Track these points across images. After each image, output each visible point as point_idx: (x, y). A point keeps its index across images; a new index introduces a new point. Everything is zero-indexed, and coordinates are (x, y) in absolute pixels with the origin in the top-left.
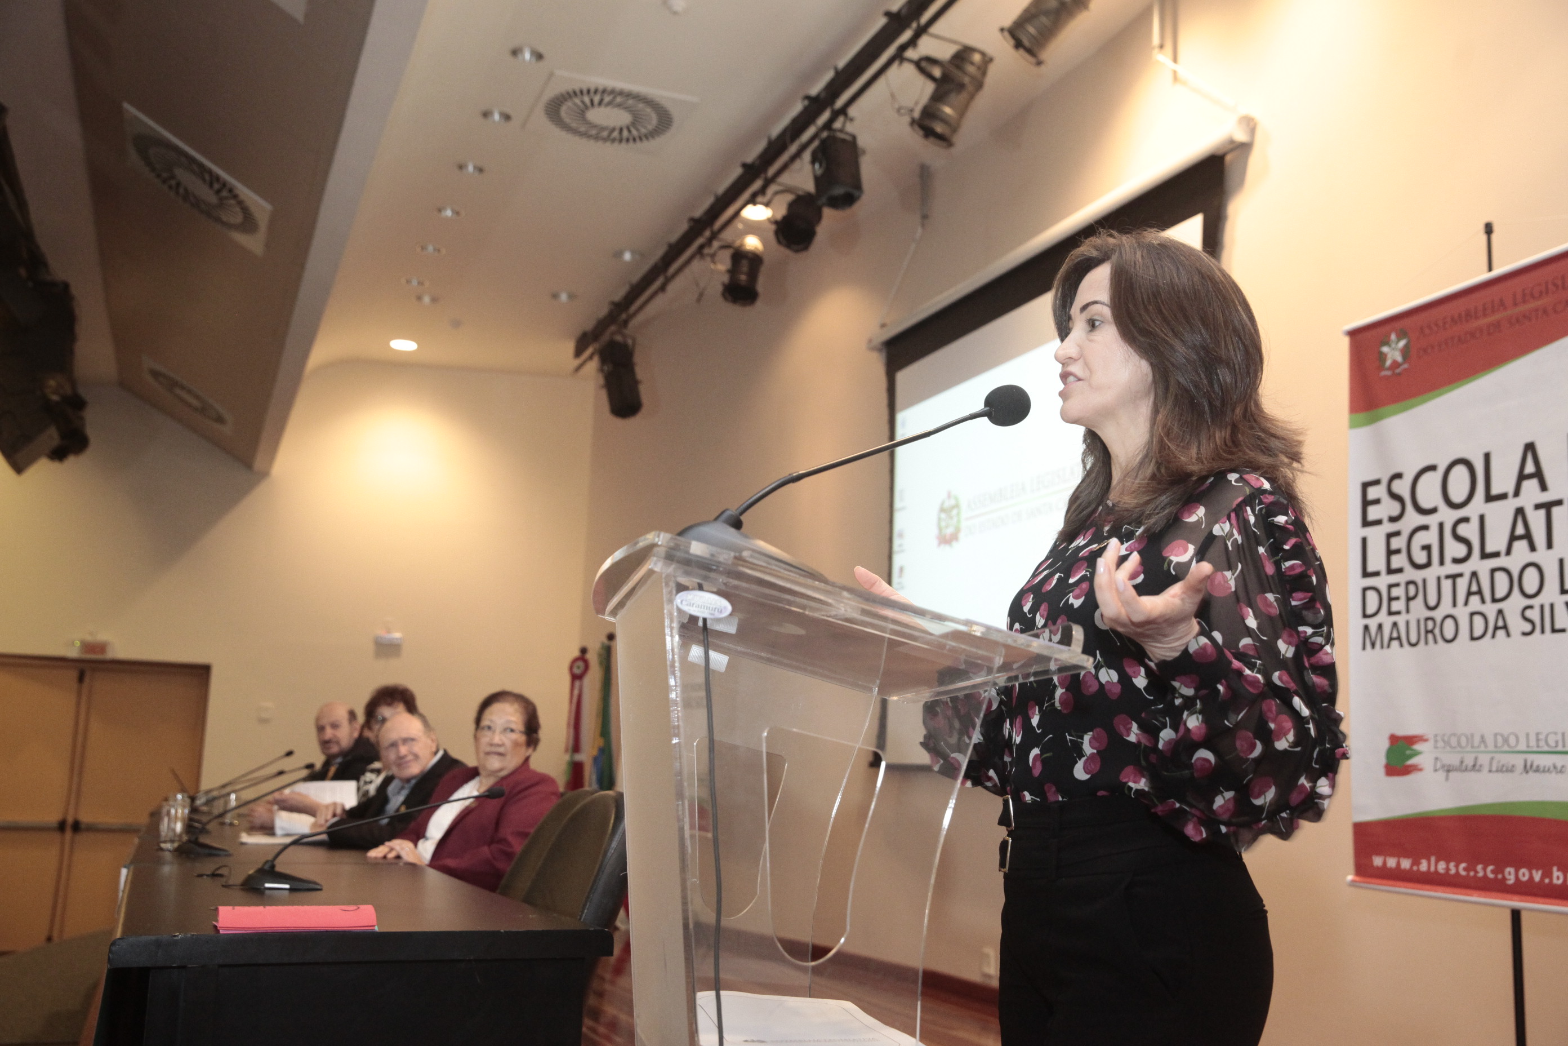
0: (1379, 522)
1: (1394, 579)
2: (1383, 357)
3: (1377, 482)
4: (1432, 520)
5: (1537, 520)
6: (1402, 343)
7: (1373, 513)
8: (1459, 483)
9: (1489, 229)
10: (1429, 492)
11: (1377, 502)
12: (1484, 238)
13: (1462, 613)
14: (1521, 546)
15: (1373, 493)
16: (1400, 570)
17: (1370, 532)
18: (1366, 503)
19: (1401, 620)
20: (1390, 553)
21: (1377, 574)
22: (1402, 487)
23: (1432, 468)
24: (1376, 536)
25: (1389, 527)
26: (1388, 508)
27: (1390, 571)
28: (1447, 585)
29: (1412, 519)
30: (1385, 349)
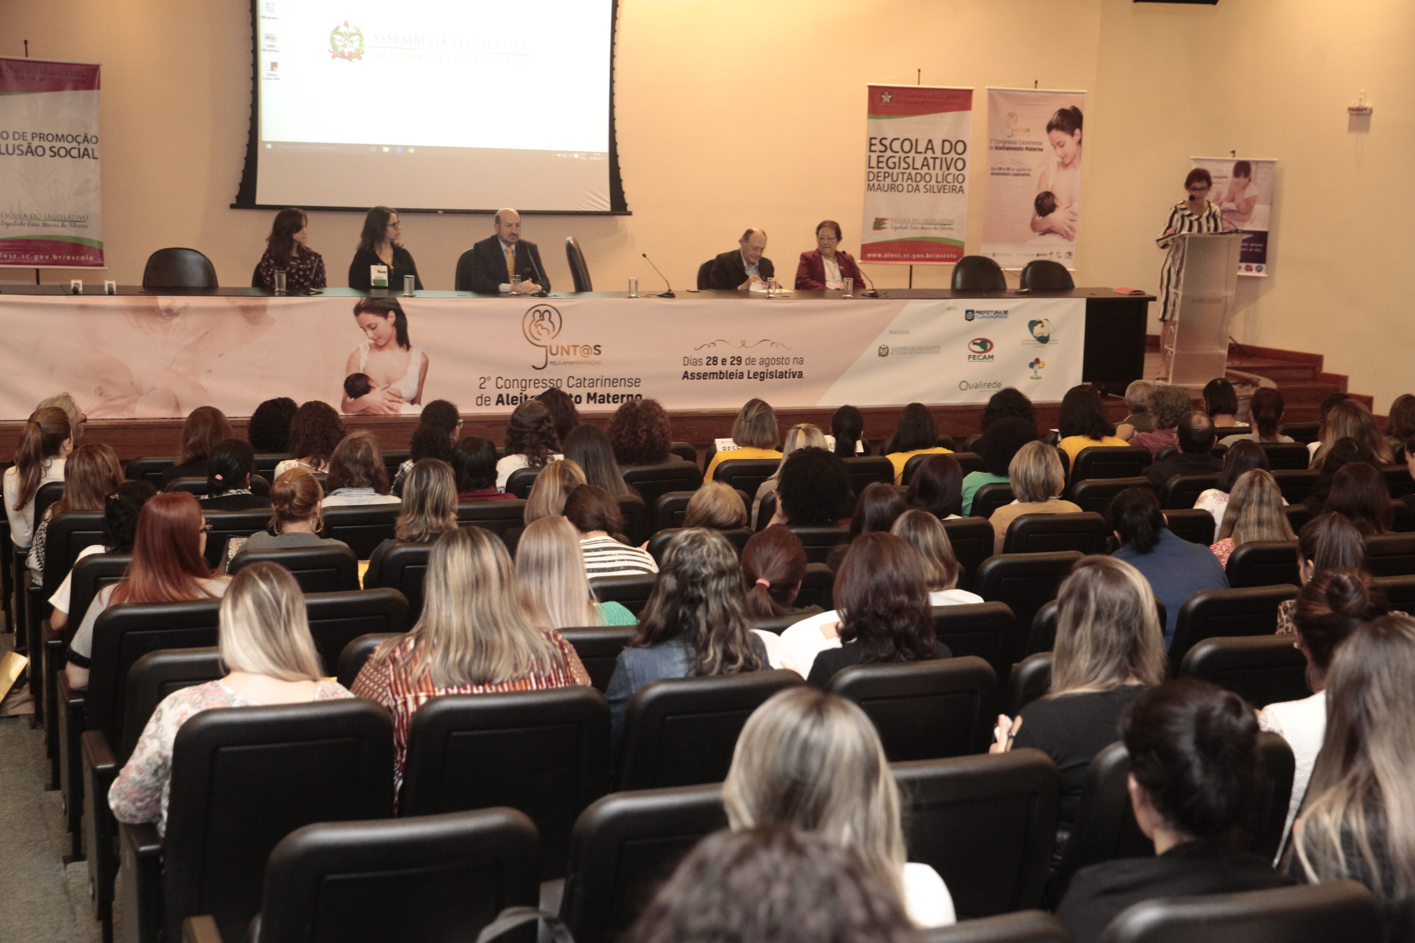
0: (875, 151)
1: (879, 170)
2: (881, 99)
3: (875, 138)
4: (897, 155)
5: (931, 162)
6: (890, 97)
7: (873, 148)
8: (907, 146)
9: (919, 71)
10: (896, 146)
11: (875, 145)
12: (917, 73)
13: (905, 184)
14: (925, 168)
15: (873, 141)
16: (882, 168)
17: (872, 154)
18: (871, 145)
19: (882, 183)
20: (878, 162)
21: (873, 168)
22: (887, 143)
23: (898, 139)
24: (874, 156)
25: (879, 154)
26: (879, 147)
27: (878, 168)
28: (900, 175)
29: (889, 153)
30: (883, 96)
